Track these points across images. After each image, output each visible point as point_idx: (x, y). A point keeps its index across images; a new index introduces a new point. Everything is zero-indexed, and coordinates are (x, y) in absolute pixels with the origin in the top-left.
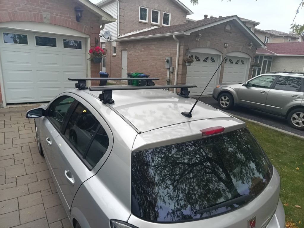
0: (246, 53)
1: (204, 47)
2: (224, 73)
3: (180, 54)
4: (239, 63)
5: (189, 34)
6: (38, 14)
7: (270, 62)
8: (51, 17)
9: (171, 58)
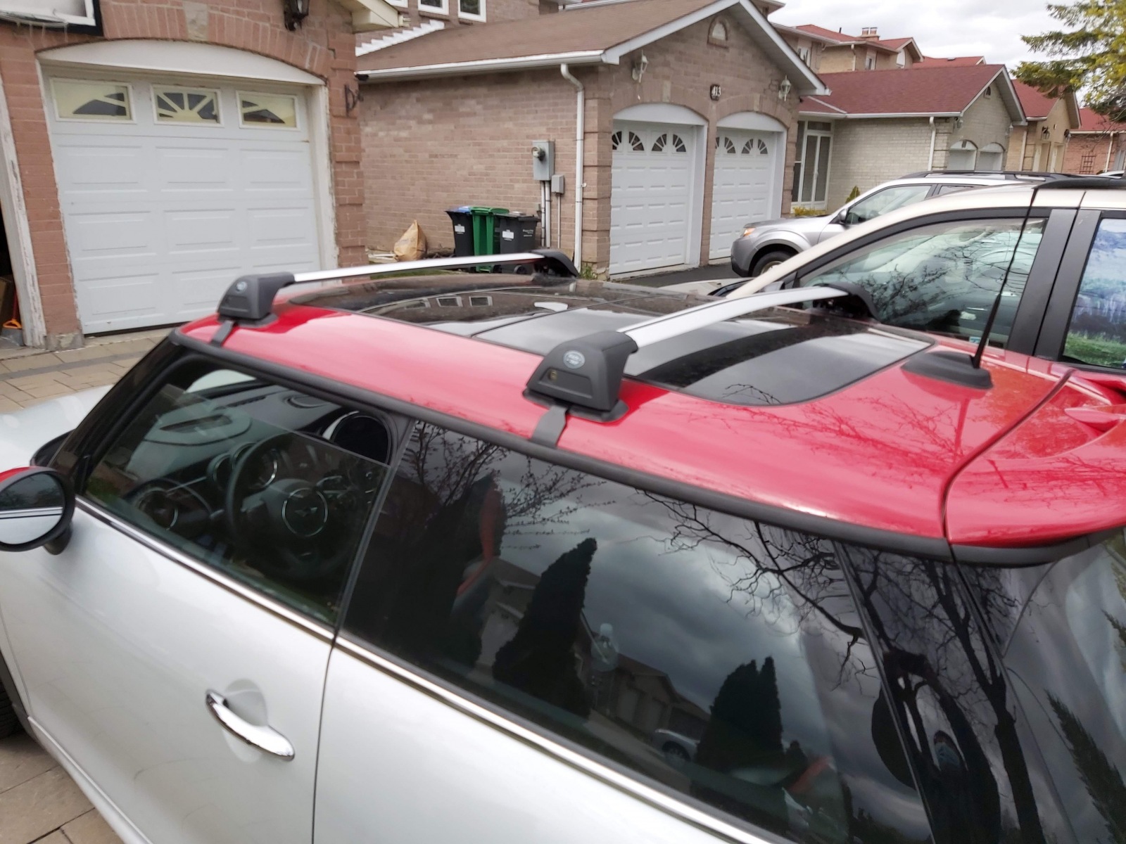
0: (773, 117)
1: (654, 100)
2: (714, 187)
3: (587, 130)
4: (751, 152)
5: (616, 61)
6: (172, 9)
7: (825, 141)
8: (211, 17)
9: (553, 146)
